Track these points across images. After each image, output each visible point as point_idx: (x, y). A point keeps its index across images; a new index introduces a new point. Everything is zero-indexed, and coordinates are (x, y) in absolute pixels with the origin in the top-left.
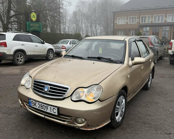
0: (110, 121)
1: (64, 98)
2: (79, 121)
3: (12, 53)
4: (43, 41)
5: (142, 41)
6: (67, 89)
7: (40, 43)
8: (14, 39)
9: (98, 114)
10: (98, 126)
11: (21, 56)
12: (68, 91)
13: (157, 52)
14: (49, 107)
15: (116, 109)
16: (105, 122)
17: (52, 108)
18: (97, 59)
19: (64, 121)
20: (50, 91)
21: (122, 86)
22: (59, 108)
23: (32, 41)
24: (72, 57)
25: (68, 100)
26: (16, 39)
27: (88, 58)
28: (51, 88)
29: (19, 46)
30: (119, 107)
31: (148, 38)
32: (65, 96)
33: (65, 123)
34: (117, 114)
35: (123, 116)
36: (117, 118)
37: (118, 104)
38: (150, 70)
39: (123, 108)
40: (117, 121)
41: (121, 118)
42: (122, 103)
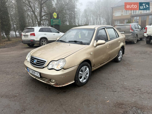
0: (74, 82)
1: (44, 68)
2: (53, 81)
3: (38, 39)
5: (113, 28)
6: (45, 61)
7: (56, 32)
9: (62, 77)
10: (64, 84)
11: (44, 42)
12: (46, 63)
13: (137, 35)
14: (36, 72)
15: (79, 74)
16: (70, 82)
17: (37, 73)
18: (74, 42)
19: (45, 81)
20: (37, 63)
21: (84, 59)
22: (40, 74)
23: (51, 32)
24: (60, 42)
25: (46, 69)
26: (41, 30)
27: (69, 41)
28: (37, 61)
29: (43, 35)
31: (129, 25)
32: (44, 66)
33: (45, 82)
34: (81, 78)
35: (87, 79)
36: (81, 80)
37: (82, 71)
38: (119, 48)
39: (87, 74)
40: (81, 82)
41: (85, 80)
42: (86, 70)
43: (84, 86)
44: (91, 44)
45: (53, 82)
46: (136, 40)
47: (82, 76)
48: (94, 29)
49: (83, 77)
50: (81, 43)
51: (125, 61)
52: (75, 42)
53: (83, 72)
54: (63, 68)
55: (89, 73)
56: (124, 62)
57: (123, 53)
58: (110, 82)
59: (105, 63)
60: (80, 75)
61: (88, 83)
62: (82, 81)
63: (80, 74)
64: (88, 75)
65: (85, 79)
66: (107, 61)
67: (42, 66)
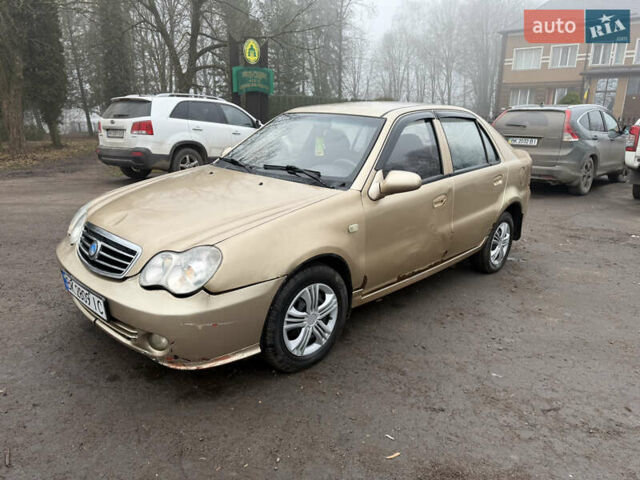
0: (258, 350)
1: (125, 279)
2: (160, 342)
3: (166, 150)
4: (255, 120)
5: (474, 120)
6: (133, 253)
7: (247, 125)
8: (174, 114)
9: (200, 327)
10: (206, 360)
11: (192, 161)
12: (135, 259)
13: (594, 157)
14: (91, 296)
15: (287, 319)
16: (236, 350)
17: (97, 299)
18: (285, 173)
19: (129, 339)
20: (101, 257)
22: (107, 303)
23: (224, 120)
25: (132, 285)
27: (266, 167)
28: (104, 249)
29: (187, 134)
30: (304, 314)
31: (564, 112)
32: (127, 272)
33: (128, 343)
34: (293, 334)
35: (324, 341)
36: (292, 345)
37: (301, 305)
38: (494, 212)
39: (326, 319)
40: (295, 353)
41: (315, 347)
42: (320, 304)
43: (308, 371)
44: (357, 185)
45: (158, 346)
46: (590, 180)
47: (300, 329)
48: (381, 117)
49: (303, 330)
50: (316, 180)
51: (522, 270)
52: (292, 172)
53: (304, 310)
54: (203, 288)
55: (334, 317)
56: (516, 276)
57: (516, 234)
58: (427, 363)
59: (419, 272)
60: (288, 323)
61: (331, 359)
62: (297, 348)
63: (290, 316)
64: (330, 326)
65: (313, 340)
66: (431, 267)
67: (121, 272)
